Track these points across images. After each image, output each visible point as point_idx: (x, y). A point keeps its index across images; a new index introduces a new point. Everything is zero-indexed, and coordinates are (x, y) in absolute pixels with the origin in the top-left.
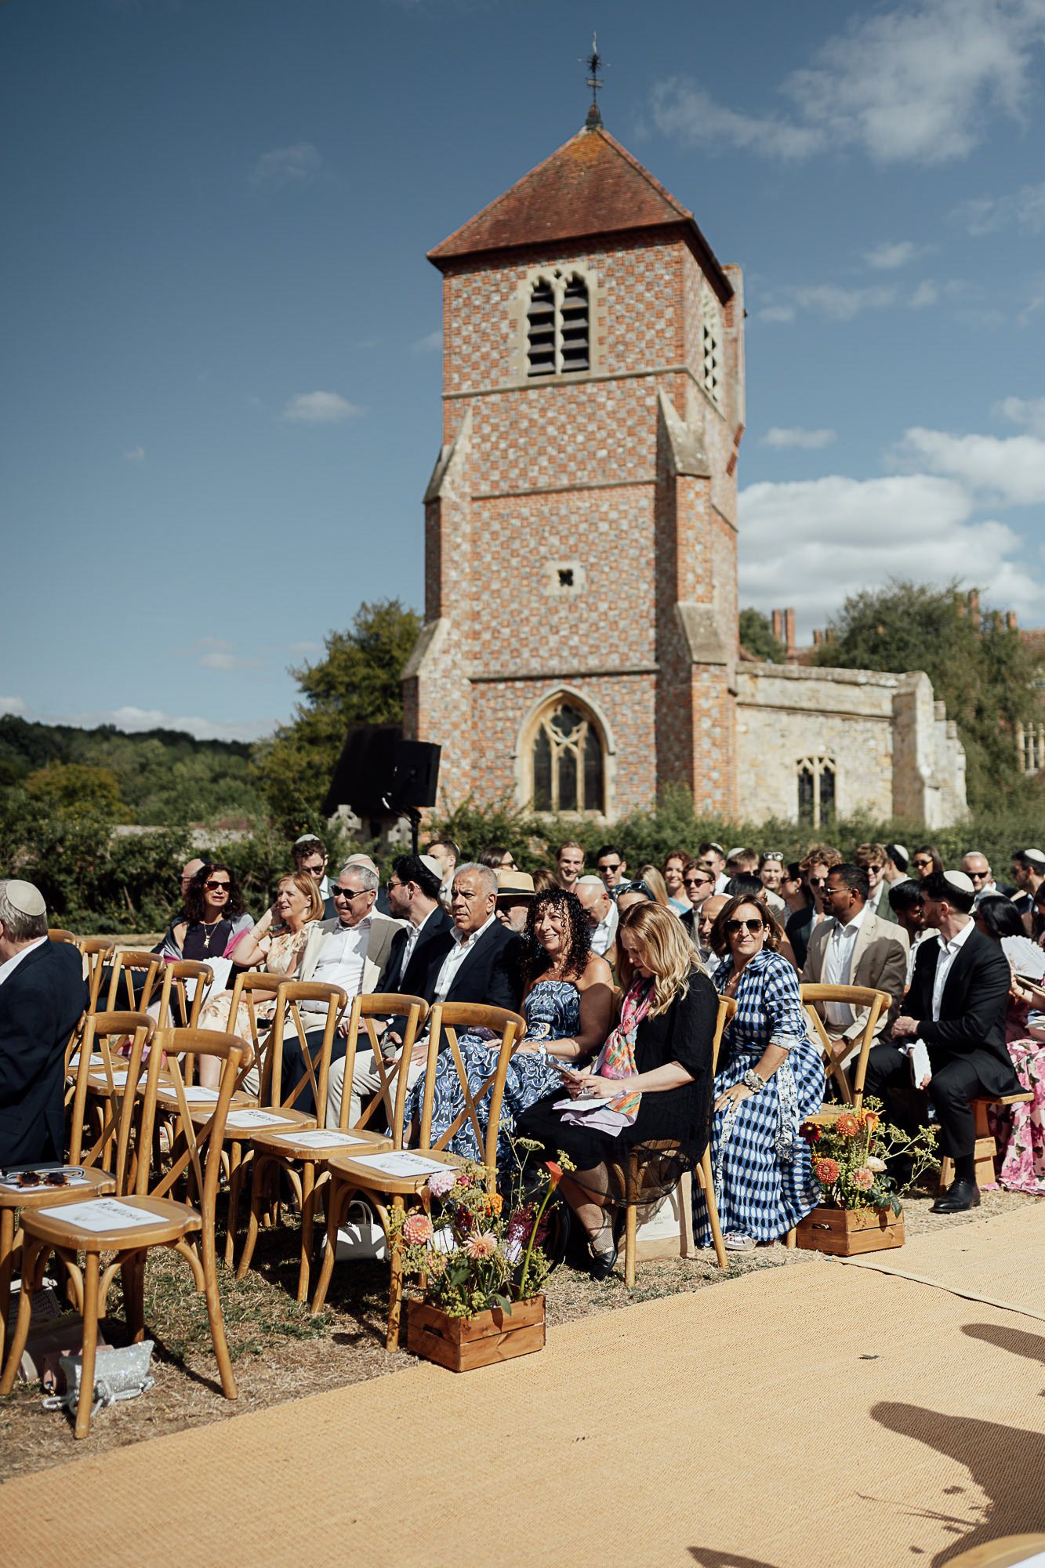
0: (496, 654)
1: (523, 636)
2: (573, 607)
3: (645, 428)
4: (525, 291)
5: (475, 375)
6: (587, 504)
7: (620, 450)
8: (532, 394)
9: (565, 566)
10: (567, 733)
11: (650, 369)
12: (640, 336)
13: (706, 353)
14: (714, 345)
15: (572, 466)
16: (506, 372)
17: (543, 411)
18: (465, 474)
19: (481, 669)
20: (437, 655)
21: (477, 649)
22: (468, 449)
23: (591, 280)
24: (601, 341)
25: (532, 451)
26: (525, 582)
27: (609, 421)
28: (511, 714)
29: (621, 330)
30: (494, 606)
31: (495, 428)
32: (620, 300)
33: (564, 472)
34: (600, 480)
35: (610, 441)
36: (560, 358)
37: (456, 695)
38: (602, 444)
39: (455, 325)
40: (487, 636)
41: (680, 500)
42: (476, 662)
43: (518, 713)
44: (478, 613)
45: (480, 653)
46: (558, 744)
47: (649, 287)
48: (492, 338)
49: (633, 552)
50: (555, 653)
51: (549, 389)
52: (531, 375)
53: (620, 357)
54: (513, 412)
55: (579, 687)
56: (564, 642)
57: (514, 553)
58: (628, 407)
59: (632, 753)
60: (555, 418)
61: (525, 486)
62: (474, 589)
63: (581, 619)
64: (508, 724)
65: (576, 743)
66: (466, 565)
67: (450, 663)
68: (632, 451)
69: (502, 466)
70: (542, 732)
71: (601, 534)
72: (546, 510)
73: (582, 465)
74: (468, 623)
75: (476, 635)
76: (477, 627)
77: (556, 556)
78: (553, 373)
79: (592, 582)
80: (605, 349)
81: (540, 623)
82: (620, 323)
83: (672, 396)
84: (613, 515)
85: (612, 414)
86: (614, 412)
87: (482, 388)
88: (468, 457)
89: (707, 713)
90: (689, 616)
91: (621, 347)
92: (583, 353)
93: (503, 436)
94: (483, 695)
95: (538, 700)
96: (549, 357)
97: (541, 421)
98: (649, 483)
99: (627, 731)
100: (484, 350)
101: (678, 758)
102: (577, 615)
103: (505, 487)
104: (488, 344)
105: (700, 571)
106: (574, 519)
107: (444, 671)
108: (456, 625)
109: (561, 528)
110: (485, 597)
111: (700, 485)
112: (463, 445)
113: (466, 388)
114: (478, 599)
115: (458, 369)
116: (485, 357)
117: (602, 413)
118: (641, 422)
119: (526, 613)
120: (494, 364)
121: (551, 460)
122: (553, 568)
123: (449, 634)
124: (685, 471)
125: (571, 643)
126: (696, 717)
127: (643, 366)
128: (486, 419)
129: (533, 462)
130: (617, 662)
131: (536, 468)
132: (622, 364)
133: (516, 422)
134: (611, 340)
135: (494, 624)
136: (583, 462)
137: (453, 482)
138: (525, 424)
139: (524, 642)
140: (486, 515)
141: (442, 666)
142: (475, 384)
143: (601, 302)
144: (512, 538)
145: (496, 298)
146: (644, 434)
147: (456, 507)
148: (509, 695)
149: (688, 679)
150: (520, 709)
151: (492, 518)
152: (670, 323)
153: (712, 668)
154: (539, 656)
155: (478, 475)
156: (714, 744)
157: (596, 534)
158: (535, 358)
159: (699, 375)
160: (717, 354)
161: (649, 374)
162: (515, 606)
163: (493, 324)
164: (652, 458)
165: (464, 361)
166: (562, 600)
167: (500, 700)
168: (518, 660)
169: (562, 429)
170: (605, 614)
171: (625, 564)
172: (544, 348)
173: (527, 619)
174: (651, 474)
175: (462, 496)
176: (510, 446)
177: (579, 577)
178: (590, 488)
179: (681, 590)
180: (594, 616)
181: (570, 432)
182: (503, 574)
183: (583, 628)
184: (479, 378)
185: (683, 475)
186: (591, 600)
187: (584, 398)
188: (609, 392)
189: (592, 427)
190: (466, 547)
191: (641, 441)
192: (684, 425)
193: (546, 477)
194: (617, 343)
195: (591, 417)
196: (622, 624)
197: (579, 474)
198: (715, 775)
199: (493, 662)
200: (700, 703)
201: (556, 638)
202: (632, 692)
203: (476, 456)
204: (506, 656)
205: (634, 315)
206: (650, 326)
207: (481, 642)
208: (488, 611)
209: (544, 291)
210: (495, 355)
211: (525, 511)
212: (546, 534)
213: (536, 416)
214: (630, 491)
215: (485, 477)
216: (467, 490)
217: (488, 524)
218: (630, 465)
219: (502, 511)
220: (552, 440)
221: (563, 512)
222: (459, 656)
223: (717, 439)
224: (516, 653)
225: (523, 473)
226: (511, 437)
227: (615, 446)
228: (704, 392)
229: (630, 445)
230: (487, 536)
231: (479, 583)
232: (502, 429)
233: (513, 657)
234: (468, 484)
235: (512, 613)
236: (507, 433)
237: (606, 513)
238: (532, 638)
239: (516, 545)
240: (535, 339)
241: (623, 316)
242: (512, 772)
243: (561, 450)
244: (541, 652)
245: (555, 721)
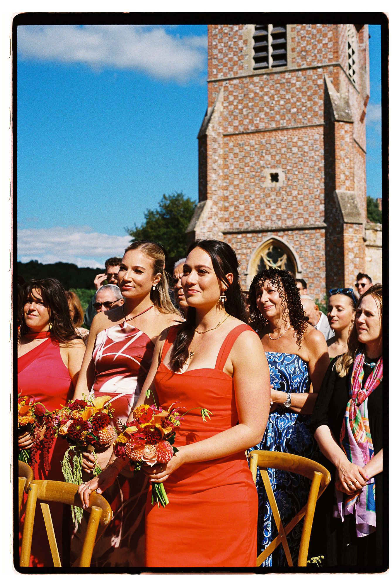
0: (237, 219)
1: (251, 209)
2: (278, 194)
3: (317, 96)
5: (225, 70)
6: (286, 138)
7: (304, 108)
8: (256, 79)
9: (274, 171)
10: (275, 262)
11: (320, 65)
12: (315, 47)
13: (350, 56)
14: (353, 52)
15: (278, 117)
16: (241, 67)
17: (262, 88)
18: (220, 122)
19: (229, 227)
20: (205, 220)
21: (227, 216)
22: (222, 109)
24: (293, 50)
25: (256, 110)
26: (252, 180)
27: (297, 93)
28: (245, 251)
29: (304, 44)
30: (236, 193)
31: (236, 97)
33: (274, 121)
34: (293, 125)
35: (298, 104)
36: (271, 60)
38: (294, 105)
39: (214, 43)
40: (232, 209)
41: (337, 135)
42: (226, 223)
43: (249, 251)
44: (227, 197)
45: (228, 218)
48: (234, 50)
49: (311, 163)
50: (269, 218)
51: (265, 76)
52: (255, 69)
53: (304, 58)
54: (245, 89)
55: (282, 237)
56: (274, 212)
57: (247, 165)
58: (308, 85)
59: (310, 272)
60: (268, 91)
61: (252, 128)
62: (225, 184)
63: (282, 200)
64: (243, 257)
66: (220, 171)
67: (212, 224)
68: (310, 109)
69: (240, 118)
70: (262, 260)
71: (293, 154)
72: (263, 141)
73: (283, 117)
74: (222, 202)
75: (226, 209)
76: (227, 205)
77: (269, 166)
78: (267, 67)
79: (289, 180)
80: (295, 54)
81: (261, 202)
82: (304, 41)
83: (332, 79)
84: (300, 143)
85: (299, 89)
86: (300, 88)
87: (229, 76)
88: (221, 113)
89: (352, 250)
90: (341, 197)
91: (304, 53)
92: (284, 57)
93: (240, 102)
94: (230, 241)
95: (260, 244)
96: (266, 59)
97: (261, 93)
98: (320, 126)
99: (308, 260)
100: (229, 56)
101: (335, 275)
102: (280, 198)
103: (241, 129)
104: (232, 53)
105: (347, 173)
106: (279, 146)
107: (209, 228)
108: (215, 203)
109: (271, 151)
110: (231, 188)
111: (347, 127)
112: (219, 107)
113: (220, 76)
114: (227, 190)
115: (216, 66)
116: (230, 60)
117: (294, 89)
118: (315, 93)
119: (253, 197)
120: (236, 63)
121: (266, 114)
122: (267, 172)
123: (211, 208)
124: (340, 119)
125: (277, 213)
126: (346, 252)
127: (316, 63)
128: (231, 93)
129: (257, 115)
130: (302, 223)
131: (258, 119)
132: (305, 62)
133: (247, 94)
134: (298, 49)
135: (235, 202)
136: (283, 115)
137: (213, 127)
138: (252, 95)
139: (252, 213)
140: (231, 144)
141: (208, 226)
142: (225, 74)
144: (246, 157)
145: (236, 28)
146: (316, 100)
147: (215, 140)
148: (244, 241)
149: (342, 232)
150: (250, 248)
151: (234, 146)
152: (330, 40)
153: (354, 226)
154: (260, 220)
155: (227, 123)
156: (355, 267)
157: (291, 154)
158: (257, 60)
159: (346, 68)
160: (355, 57)
161: (319, 67)
162: (247, 193)
163: (235, 42)
164: (321, 112)
165: (219, 62)
166: (272, 189)
167: (239, 244)
168: (248, 222)
169: (272, 98)
170: (296, 197)
171: (306, 170)
172: (262, 54)
173: (254, 200)
174: (322, 121)
175: (219, 134)
176: (244, 107)
177: (282, 177)
178: (287, 129)
179: (337, 184)
180: (290, 198)
181: (276, 99)
182: (240, 176)
183: (284, 204)
184: (227, 71)
185: (338, 121)
186: (288, 190)
187: (284, 81)
188: (297, 77)
189: (288, 96)
190: (220, 161)
191: (315, 103)
192: (338, 94)
193: (263, 124)
194: (302, 51)
195: (288, 91)
196: (305, 202)
197: (281, 121)
199: (235, 224)
200: (348, 245)
201: (269, 210)
202: (311, 239)
203: (226, 113)
204: (242, 220)
205: (311, 36)
206: (320, 41)
207: (228, 212)
208: (233, 196)
210: (236, 58)
211: (252, 142)
212: (264, 154)
213: (258, 91)
214: (309, 131)
215: (230, 124)
216: (221, 131)
217: (232, 149)
218: (309, 117)
219: (240, 142)
220: (267, 104)
221: (273, 142)
222: (217, 220)
223: (355, 103)
224: (247, 218)
225: (251, 122)
226: (245, 102)
227: (301, 107)
228: (349, 77)
229: (309, 106)
230: (231, 156)
231: (228, 181)
232: (240, 98)
233: (246, 221)
234: (221, 128)
235: (245, 197)
236: (242, 100)
237: (296, 142)
238: (256, 210)
239: (248, 160)
240: (256, 49)
241: (305, 37)
242: (246, 282)
243: (272, 109)
244: (261, 218)
245: (269, 255)
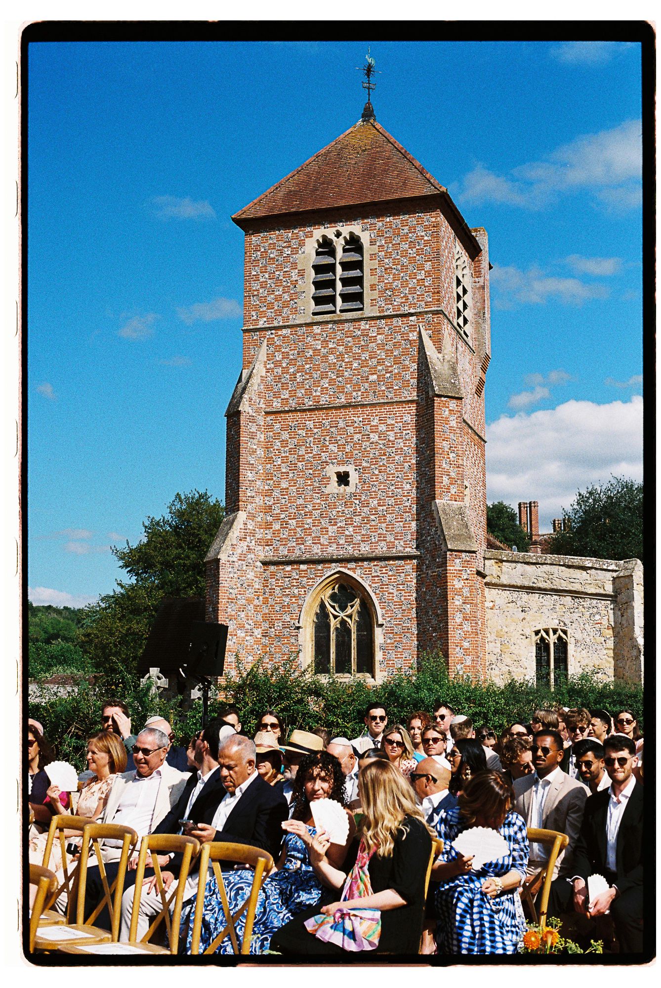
0: (284, 542)
1: (306, 526)
2: (348, 503)
3: (409, 358)
4: (311, 246)
5: (270, 313)
6: (361, 419)
7: (388, 375)
8: (317, 329)
9: (342, 469)
10: (343, 608)
11: (412, 311)
12: (405, 284)
13: (459, 298)
14: (465, 291)
15: (349, 388)
16: (295, 311)
17: (325, 342)
18: (260, 393)
19: (271, 554)
20: (235, 542)
21: (269, 537)
22: (263, 372)
23: (365, 239)
24: (373, 287)
25: (316, 375)
26: (309, 482)
27: (378, 352)
29: (389, 279)
30: (283, 501)
31: (285, 355)
32: (388, 255)
33: (343, 392)
34: (371, 399)
35: (380, 368)
36: (339, 300)
37: (251, 575)
38: (373, 370)
39: (254, 273)
40: (276, 526)
41: (437, 417)
42: (268, 548)
43: (302, 591)
45: (271, 540)
46: (335, 617)
47: (412, 245)
48: (284, 284)
49: (398, 459)
50: (333, 540)
51: (330, 326)
52: (314, 314)
53: (389, 300)
54: (300, 344)
55: (353, 570)
56: (341, 532)
57: (301, 458)
58: (395, 341)
60: (335, 348)
61: (309, 403)
62: (267, 487)
63: (355, 513)
64: (294, 600)
65: (350, 616)
66: (260, 467)
67: (246, 548)
68: (398, 376)
69: (291, 387)
71: (372, 443)
72: (327, 423)
73: (357, 387)
74: (262, 515)
75: (268, 526)
76: (269, 519)
77: (335, 461)
78: (334, 312)
79: (365, 482)
80: (376, 294)
81: (321, 516)
82: (389, 274)
83: (430, 332)
84: (382, 428)
85: (381, 346)
86: (383, 345)
87: (276, 324)
88: (263, 379)
89: (459, 592)
90: (444, 511)
91: (389, 293)
92: (359, 297)
93: (292, 362)
94: (273, 575)
95: (319, 580)
96: (331, 300)
97: (324, 351)
98: (412, 402)
99: (392, 606)
100: (277, 293)
101: (435, 630)
102: (352, 509)
103: (293, 404)
104: (281, 289)
105: (453, 475)
106: (351, 430)
107: (241, 555)
108: (252, 516)
109: (339, 438)
110: (277, 493)
111: (453, 404)
112: (260, 370)
113: (261, 324)
114: (270, 496)
115: (257, 308)
116: (278, 299)
117: (373, 345)
118: (405, 353)
119: (310, 507)
120: (286, 305)
121: (331, 382)
122: (332, 471)
123: (245, 524)
124: (440, 393)
125: (347, 533)
126: (450, 595)
127: (406, 308)
128: (278, 348)
129: (317, 383)
130: (385, 550)
131: (319, 389)
132: (390, 306)
133: (303, 351)
134: (381, 286)
135: (283, 516)
136: (357, 384)
137: (251, 399)
138: (310, 353)
139: (307, 532)
140: (277, 426)
141: (239, 551)
142: (271, 319)
143: (373, 256)
144: (299, 446)
145: (288, 251)
146: (407, 363)
147: (252, 420)
148: (295, 575)
149: (444, 564)
150: (303, 587)
151: (282, 429)
152: (428, 274)
153: (463, 555)
154: (319, 543)
155: (271, 394)
156: (466, 618)
157: (368, 443)
158: (318, 300)
159: (453, 315)
160: (468, 298)
161: (412, 315)
162: (300, 501)
163: (285, 272)
164: (414, 382)
165: (262, 302)
166: (339, 497)
167: (287, 579)
168: (303, 547)
169: (340, 357)
171: (392, 468)
172: (327, 292)
173: (310, 513)
174: (414, 396)
175: (258, 411)
176: (298, 371)
177: (353, 478)
178: (363, 406)
179: (438, 491)
180: (366, 510)
181: (347, 360)
182: (291, 475)
183: (357, 520)
184: (273, 315)
185: (439, 396)
186: (363, 498)
187: (359, 333)
188: (379, 328)
189: (365, 356)
190: (260, 452)
191: (406, 368)
192: (440, 356)
193: (327, 396)
194: (386, 289)
195: (364, 348)
196: (389, 517)
197: (354, 394)
198: (466, 644)
199: (281, 548)
200: (455, 583)
201: (334, 528)
202: (397, 574)
203: (270, 378)
204: (292, 543)
205: (399, 267)
206: (413, 276)
207: (272, 531)
208: (278, 505)
209: (326, 246)
210: (286, 297)
211: (310, 424)
212: (327, 443)
213: (319, 347)
214: (395, 408)
215: (277, 395)
216: (262, 406)
217: (279, 434)
218: (396, 388)
219: (291, 424)
220: (332, 366)
221: (341, 424)
222: (253, 542)
223: (468, 367)
224: (301, 541)
225: (309, 392)
226: (299, 364)
227: (384, 372)
228: (457, 329)
229: (396, 371)
230: (278, 444)
231: (271, 482)
232: (292, 357)
233: (298, 544)
234: (263, 401)
235: (298, 507)
236: (295, 360)
237: (376, 426)
238: (314, 528)
239: (302, 451)
240: (318, 285)
241: (391, 268)
242: (297, 640)
243: (340, 374)
244: (322, 541)
245: (333, 597)
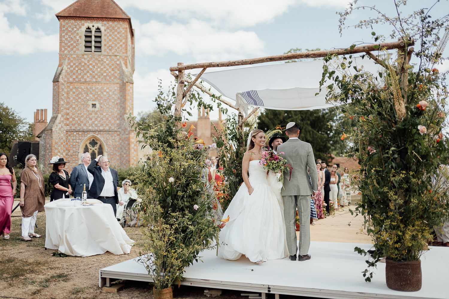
0: (74, 125)
1: (81, 120)
2: (96, 114)
3: (117, 69)
4: (84, 29)
5: (69, 49)
6: (100, 87)
7: (110, 74)
8: (85, 56)
9: (94, 103)
10: (93, 147)
11: (118, 54)
12: (116, 45)
14: (130, 49)
15: (96, 77)
16: (78, 49)
17: (89, 61)
18: (65, 75)
19: (69, 128)
20: (57, 124)
21: (68, 123)
22: (66, 69)
23: (102, 29)
24: (105, 45)
25: (85, 72)
26: (82, 106)
27: (107, 66)
28: (78, 141)
29: (110, 43)
30: (73, 112)
31: (74, 64)
32: (110, 35)
33: (94, 78)
34: (104, 81)
35: (107, 71)
36: (93, 48)
37: (62, 135)
38: (105, 72)
39: (63, 35)
40: (71, 120)
41: (127, 88)
42: (67, 126)
43: (80, 141)
44: (69, 113)
45: (69, 124)
46: (91, 149)
47: (118, 33)
48: (74, 40)
49: (113, 101)
50: (91, 125)
51: (90, 56)
52: (85, 51)
53: (110, 50)
54: (80, 61)
55: (98, 135)
56: (93, 122)
57: (79, 98)
58: (112, 63)
59: (112, 152)
60: (92, 63)
61: (83, 81)
62: (67, 107)
63: (98, 117)
64: (77, 144)
65: (96, 149)
66: (65, 100)
67: (61, 126)
68: (113, 75)
69: (76, 74)
70: (86, 146)
71: (104, 95)
72: (89, 87)
73: (99, 77)
74: (66, 116)
75: (68, 119)
76: (68, 117)
77: (91, 100)
78: (91, 51)
79: (101, 107)
80: (106, 47)
81: (87, 117)
82: (111, 41)
83: (124, 62)
84: (108, 91)
85: (108, 64)
87: (71, 53)
88: (66, 71)
89: (133, 143)
91: (110, 48)
92: (100, 48)
94: (70, 135)
95: (86, 138)
96: (90, 47)
97: (88, 64)
98: (118, 84)
99: (110, 146)
100: (71, 43)
101: (125, 154)
102: (97, 116)
103: (77, 80)
104: (73, 41)
106: (97, 90)
107: (59, 128)
108: (63, 116)
109: (93, 92)
110: (71, 109)
111: (131, 85)
113: (66, 52)
114: (68, 110)
115: (64, 47)
116: (72, 45)
117: (105, 64)
119: (82, 114)
120: (75, 47)
121: (91, 74)
122: (90, 103)
123: (61, 118)
124: (128, 81)
125: (95, 123)
126: (131, 143)
127: (116, 53)
128: (72, 61)
129: (85, 74)
130: (108, 129)
131: (86, 76)
132: (111, 52)
133: (81, 63)
134: (108, 45)
135: (73, 116)
136: (99, 76)
137: (62, 77)
138: (83, 64)
139: (82, 122)
140: (71, 87)
141: (59, 127)
143: (105, 35)
144: (79, 94)
145: (75, 29)
147: (63, 84)
148: (77, 136)
149: (129, 134)
150: (80, 140)
151: (73, 88)
152: (124, 43)
153: (134, 131)
154: (86, 126)
155: (69, 76)
156: (134, 151)
158: (86, 47)
160: (130, 51)
161: (118, 56)
162: (79, 112)
163: (74, 36)
164: (118, 77)
165: (65, 45)
166: (93, 111)
167: (74, 137)
168: (80, 127)
169: (94, 67)
170: (105, 116)
171: (111, 103)
172: (88, 44)
173: (83, 116)
174: (118, 81)
175: (65, 81)
176: (79, 69)
177: (98, 106)
178: (101, 83)
179: (126, 112)
180: (102, 116)
181: (96, 68)
182: (76, 103)
183: (99, 119)
184: (70, 50)
186: (101, 112)
187: (100, 59)
188: (107, 59)
189: (102, 67)
190: (65, 95)
191: (116, 72)
192: (127, 69)
193: (89, 79)
194: (110, 46)
195: (102, 64)
196: (109, 119)
197: (98, 79)
198: (135, 158)
199: (73, 127)
200: (132, 140)
201: (91, 121)
202: (112, 136)
203: (69, 71)
204: (76, 125)
205: (114, 40)
207: (69, 121)
208: (71, 113)
209: (89, 30)
210: (75, 44)
211: (83, 87)
212: (89, 94)
213: (86, 62)
214: (112, 85)
215: (71, 77)
216: (66, 80)
217: (72, 90)
218: (112, 78)
219: (76, 86)
220: (91, 69)
221: (94, 88)
222: (63, 125)
224: (79, 125)
225: (83, 77)
226: (79, 67)
227: (108, 73)
229: (112, 73)
230: (71, 93)
231: (69, 105)
232: (76, 65)
233: (78, 126)
234: (66, 78)
235: (78, 114)
236: (78, 66)
237: (106, 90)
238: (84, 121)
239: (80, 96)
240: (86, 42)
241: (111, 40)
242: (78, 156)
243: (93, 72)
244: (87, 125)
245: (90, 143)
